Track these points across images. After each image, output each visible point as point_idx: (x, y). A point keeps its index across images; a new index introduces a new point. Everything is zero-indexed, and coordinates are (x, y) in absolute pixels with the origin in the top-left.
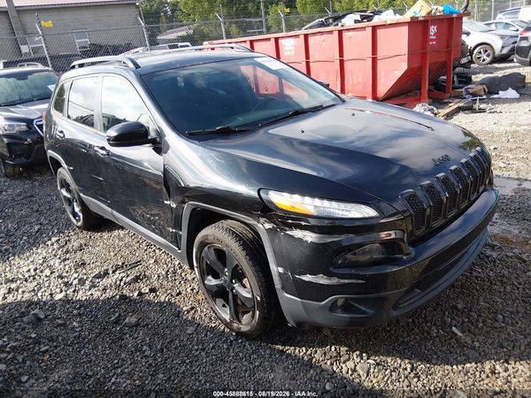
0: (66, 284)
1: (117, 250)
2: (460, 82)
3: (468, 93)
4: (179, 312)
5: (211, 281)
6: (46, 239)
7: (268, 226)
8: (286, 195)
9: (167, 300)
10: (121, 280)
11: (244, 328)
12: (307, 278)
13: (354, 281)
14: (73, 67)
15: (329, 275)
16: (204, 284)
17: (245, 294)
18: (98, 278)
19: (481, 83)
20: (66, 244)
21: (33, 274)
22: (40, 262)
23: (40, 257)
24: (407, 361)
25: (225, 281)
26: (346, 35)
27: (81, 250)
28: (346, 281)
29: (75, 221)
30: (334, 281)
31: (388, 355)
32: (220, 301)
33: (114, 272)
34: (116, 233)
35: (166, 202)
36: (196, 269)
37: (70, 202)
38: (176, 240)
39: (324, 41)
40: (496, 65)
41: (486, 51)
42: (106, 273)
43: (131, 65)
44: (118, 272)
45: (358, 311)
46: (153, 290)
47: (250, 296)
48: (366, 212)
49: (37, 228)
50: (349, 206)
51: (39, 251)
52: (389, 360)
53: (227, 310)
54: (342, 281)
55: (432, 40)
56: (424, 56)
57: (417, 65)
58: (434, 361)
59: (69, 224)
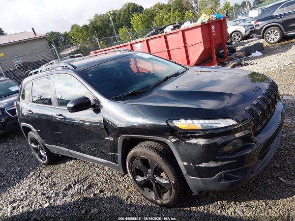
0: (48, 198)
1: (72, 172)
2: (230, 52)
3: (236, 57)
4: (122, 201)
5: (140, 179)
6: (27, 174)
7: (173, 140)
8: (183, 121)
9: (111, 195)
10: (80, 189)
11: (165, 202)
12: (203, 165)
13: (231, 162)
14: (31, 74)
15: (216, 161)
16: (136, 181)
17: (164, 181)
18: (66, 191)
19: (241, 51)
20: (40, 175)
21: (25, 195)
22: (28, 188)
23: (27, 185)
24: (261, 201)
25: (150, 177)
26: (168, 37)
27: (50, 177)
28: (226, 163)
29: (41, 161)
30: (220, 164)
31: (250, 200)
32: (147, 190)
33: (74, 185)
34: (68, 163)
35: (106, 138)
36: (129, 173)
37: (37, 150)
38: (114, 159)
39: (157, 42)
40: (244, 41)
41: (238, 35)
42: (70, 187)
43: (71, 67)
44: (77, 185)
45: (233, 178)
46: (101, 191)
47: (167, 182)
48: (231, 122)
49: (19, 169)
50: (220, 121)
51: (25, 182)
52: (251, 202)
53: (153, 193)
54: (224, 163)
55: (214, 33)
56: (211, 42)
57: (208, 47)
58: (276, 198)
59: (38, 163)
